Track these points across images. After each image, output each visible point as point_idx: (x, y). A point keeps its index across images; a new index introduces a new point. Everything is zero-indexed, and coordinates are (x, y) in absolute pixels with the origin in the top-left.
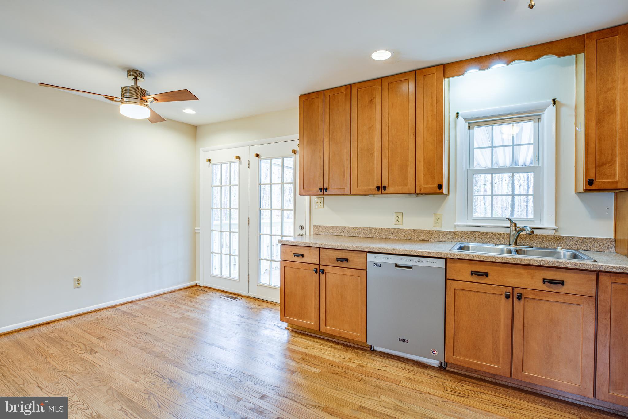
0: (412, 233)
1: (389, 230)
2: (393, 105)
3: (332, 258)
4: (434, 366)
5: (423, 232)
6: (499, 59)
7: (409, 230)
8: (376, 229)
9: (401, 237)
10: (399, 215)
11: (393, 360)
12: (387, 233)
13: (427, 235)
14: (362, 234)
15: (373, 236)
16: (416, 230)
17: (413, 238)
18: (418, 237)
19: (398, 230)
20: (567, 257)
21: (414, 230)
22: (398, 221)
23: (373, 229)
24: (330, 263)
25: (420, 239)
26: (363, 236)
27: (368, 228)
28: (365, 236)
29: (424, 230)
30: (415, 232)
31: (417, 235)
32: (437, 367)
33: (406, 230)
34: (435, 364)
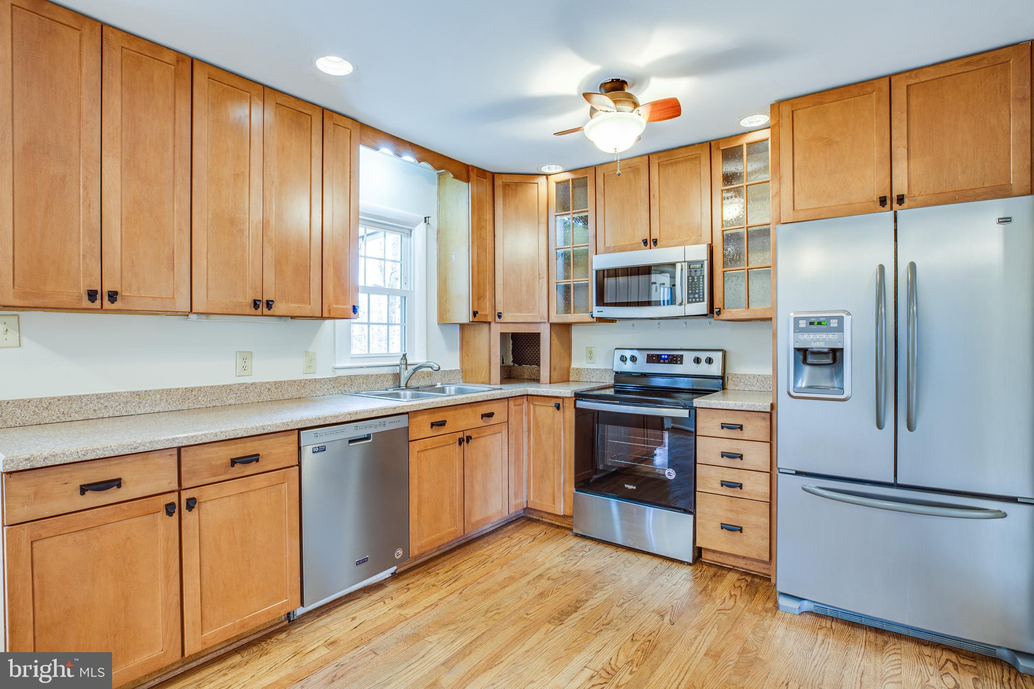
0: (273, 389)
1: (228, 388)
2: (283, 149)
3: (219, 462)
4: (386, 579)
5: (292, 383)
6: (413, 151)
7: (267, 383)
8: (200, 389)
9: (252, 399)
10: (246, 356)
11: (338, 609)
12: (225, 394)
13: (297, 389)
14: (163, 404)
15: (191, 404)
16: (280, 382)
17: (275, 397)
18: (283, 395)
19: (247, 387)
20: (453, 393)
21: (276, 383)
22: (244, 368)
23: (192, 390)
24: (215, 476)
25: (286, 397)
26: (166, 410)
27: (178, 389)
28: (170, 409)
29: (292, 381)
30: (278, 385)
31: (281, 391)
32: (390, 577)
33: (262, 384)
34: (387, 574)
